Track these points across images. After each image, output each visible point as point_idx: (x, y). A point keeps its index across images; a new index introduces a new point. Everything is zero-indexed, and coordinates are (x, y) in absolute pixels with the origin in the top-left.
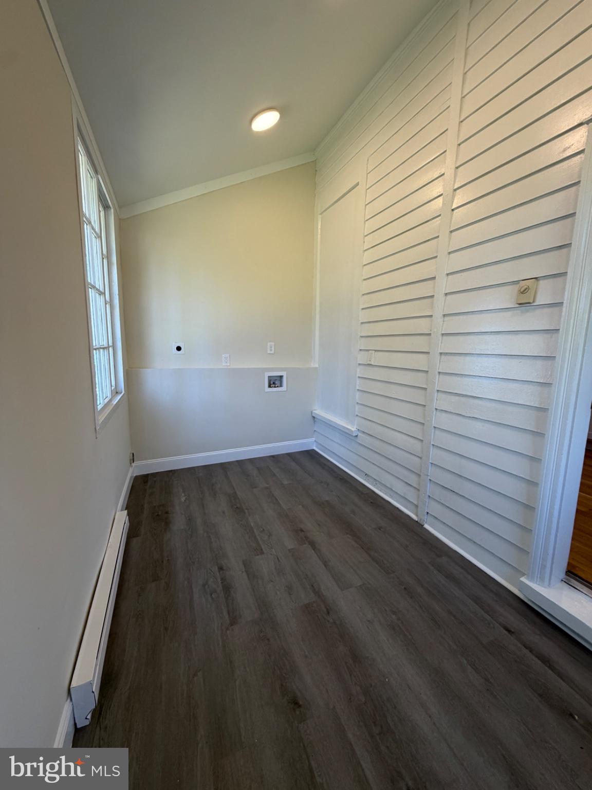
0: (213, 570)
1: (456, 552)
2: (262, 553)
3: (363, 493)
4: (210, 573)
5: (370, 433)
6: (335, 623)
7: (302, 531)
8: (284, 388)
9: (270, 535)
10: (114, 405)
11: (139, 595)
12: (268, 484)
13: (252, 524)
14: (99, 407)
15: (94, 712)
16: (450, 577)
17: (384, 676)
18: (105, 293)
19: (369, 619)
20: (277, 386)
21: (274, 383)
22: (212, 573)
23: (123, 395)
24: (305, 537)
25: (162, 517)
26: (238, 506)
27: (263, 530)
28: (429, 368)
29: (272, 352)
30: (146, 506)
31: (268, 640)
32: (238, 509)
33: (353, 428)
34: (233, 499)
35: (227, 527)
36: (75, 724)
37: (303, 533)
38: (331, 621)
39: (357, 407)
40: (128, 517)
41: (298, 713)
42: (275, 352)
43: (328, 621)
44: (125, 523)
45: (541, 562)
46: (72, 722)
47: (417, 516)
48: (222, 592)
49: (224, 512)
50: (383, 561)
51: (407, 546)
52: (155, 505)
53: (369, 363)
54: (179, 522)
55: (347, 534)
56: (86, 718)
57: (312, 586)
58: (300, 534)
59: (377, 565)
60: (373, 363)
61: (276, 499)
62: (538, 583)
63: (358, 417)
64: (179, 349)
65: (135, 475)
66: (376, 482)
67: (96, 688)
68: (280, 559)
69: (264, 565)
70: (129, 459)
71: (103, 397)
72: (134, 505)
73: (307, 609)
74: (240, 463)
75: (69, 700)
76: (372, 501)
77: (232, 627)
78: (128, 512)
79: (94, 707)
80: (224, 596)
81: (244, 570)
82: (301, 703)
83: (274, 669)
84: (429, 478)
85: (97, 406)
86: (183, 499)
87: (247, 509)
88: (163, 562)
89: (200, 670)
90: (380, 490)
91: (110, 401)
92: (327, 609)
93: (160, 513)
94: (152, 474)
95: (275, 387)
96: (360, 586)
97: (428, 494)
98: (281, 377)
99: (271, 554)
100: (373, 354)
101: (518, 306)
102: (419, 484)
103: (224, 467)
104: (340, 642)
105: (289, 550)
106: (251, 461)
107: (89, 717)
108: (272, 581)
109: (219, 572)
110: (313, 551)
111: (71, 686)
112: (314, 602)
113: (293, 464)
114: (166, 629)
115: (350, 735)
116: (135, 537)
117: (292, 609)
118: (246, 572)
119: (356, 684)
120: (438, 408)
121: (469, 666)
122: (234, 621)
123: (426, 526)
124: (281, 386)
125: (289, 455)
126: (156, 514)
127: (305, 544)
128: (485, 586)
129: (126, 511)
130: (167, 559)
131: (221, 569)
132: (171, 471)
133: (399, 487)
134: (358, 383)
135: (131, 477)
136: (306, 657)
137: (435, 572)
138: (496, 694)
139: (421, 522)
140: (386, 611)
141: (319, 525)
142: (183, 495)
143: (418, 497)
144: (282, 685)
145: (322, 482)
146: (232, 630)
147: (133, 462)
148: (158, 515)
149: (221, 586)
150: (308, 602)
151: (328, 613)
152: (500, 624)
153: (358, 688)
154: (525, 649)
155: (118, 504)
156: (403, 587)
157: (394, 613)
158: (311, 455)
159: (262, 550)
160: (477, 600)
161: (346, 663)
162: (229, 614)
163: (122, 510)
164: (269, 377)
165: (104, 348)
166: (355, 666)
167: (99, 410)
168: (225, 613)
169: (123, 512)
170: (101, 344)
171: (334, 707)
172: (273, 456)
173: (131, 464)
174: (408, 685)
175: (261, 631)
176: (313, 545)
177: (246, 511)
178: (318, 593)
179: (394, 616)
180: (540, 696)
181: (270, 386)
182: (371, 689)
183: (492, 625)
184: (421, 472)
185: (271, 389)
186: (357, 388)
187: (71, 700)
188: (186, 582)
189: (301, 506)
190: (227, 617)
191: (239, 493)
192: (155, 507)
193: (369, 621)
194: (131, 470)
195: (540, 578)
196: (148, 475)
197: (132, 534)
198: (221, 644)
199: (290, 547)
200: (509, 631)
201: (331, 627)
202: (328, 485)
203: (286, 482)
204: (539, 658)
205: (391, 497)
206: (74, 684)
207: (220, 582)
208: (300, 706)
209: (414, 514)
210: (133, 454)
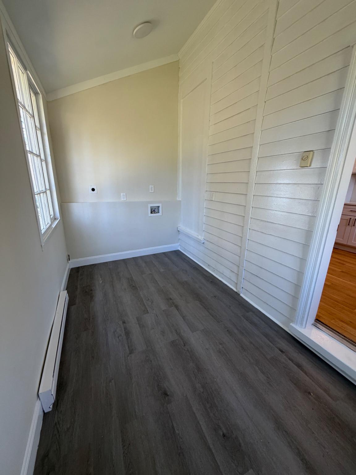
0: (119, 323)
1: (257, 309)
2: (148, 313)
3: (206, 276)
4: (117, 325)
5: (211, 241)
6: (188, 350)
7: (171, 299)
8: (160, 214)
9: (152, 302)
10: (53, 228)
11: (77, 339)
12: (151, 271)
13: (142, 296)
14: (43, 232)
15: (54, 404)
16: (252, 323)
17: (214, 378)
18: (40, 156)
19: (207, 348)
20: (156, 212)
21: (154, 211)
22: (119, 325)
23: (59, 220)
24: (173, 303)
25: (89, 293)
26: (134, 285)
27: (149, 299)
28: (246, 204)
29: (153, 191)
30: (79, 286)
31: (151, 361)
32: (134, 287)
33: (201, 238)
34: (130, 280)
35: (127, 298)
36: (44, 411)
37: (171, 300)
38: (186, 349)
39: (204, 226)
40: (67, 294)
41: (167, 399)
42: (154, 191)
43: (185, 350)
44: (66, 298)
45: (302, 316)
46: (42, 410)
47: (236, 289)
48: (125, 336)
49: (125, 289)
50: (216, 315)
51: (230, 306)
52: (84, 286)
53: (211, 199)
54: (99, 296)
55: (197, 300)
56: (50, 408)
57: (176, 331)
58: (169, 300)
59: (212, 318)
60: (213, 200)
61: (156, 281)
62: (299, 326)
63: (204, 232)
64: (93, 190)
65: (71, 268)
66: (214, 270)
67: (54, 392)
68: (158, 316)
69: (149, 319)
70: (66, 258)
71: (45, 224)
72: (71, 287)
73: (173, 344)
74: (135, 259)
75: (38, 400)
76: (211, 281)
77: (131, 355)
78: (67, 291)
79: (53, 402)
80: (125, 338)
81: (137, 323)
82: (168, 394)
83: (154, 376)
84: (244, 268)
85: (41, 231)
86: (101, 282)
87: (139, 287)
88: (90, 319)
89: (113, 379)
90: (217, 274)
91: (51, 225)
92: (184, 343)
93: (87, 291)
94: (81, 267)
95: (155, 213)
96: (203, 330)
97: (243, 277)
98: (159, 207)
99: (153, 313)
100: (214, 194)
101: (300, 168)
102: (238, 271)
103: (125, 261)
104: (190, 360)
105: (163, 311)
106: (141, 257)
107: (51, 407)
108: (153, 329)
109: (123, 324)
110: (177, 311)
111: (39, 393)
112: (177, 340)
113: (166, 259)
114: (93, 357)
115: (194, 409)
116: (73, 305)
117: (164, 344)
118: (139, 324)
119: (198, 382)
120: (251, 228)
121: (259, 371)
122: (131, 352)
123: (241, 295)
124: (158, 212)
125: (164, 253)
126: (85, 291)
127: (172, 307)
128: (271, 327)
129: (66, 291)
130: (92, 318)
131: (124, 322)
132: (93, 265)
133: (227, 273)
134: (204, 212)
135: (69, 269)
136: (172, 369)
137: (245, 320)
138: (272, 384)
139: (239, 293)
140: (217, 343)
141: (181, 296)
142: (101, 279)
143: (238, 279)
144: (158, 385)
145: (183, 270)
146: (131, 357)
147: (69, 260)
148: (86, 292)
149: (124, 332)
150: (173, 340)
151: (185, 345)
152: (277, 347)
153: (200, 385)
154: (289, 360)
155: (61, 287)
156: (226, 330)
157: (221, 344)
158: (177, 253)
159: (148, 311)
160: (266, 335)
161: (193, 372)
162: (129, 348)
163: (64, 290)
164: (151, 207)
165: (43, 193)
166: (198, 373)
167: (42, 233)
168: (127, 347)
169: (64, 291)
170: (41, 190)
171: (186, 395)
172: (154, 255)
173: (68, 261)
174: (226, 382)
175: (147, 356)
176: (177, 307)
177: (138, 288)
178: (179, 334)
179: (221, 346)
180: (295, 384)
181: (151, 213)
182: (207, 385)
183: (273, 349)
184: (239, 265)
185: (152, 215)
186: (204, 214)
187: (40, 399)
188: (104, 331)
189: (170, 285)
190: (128, 350)
191: (134, 277)
192: (84, 287)
193: (207, 349)
194: (68, 265)
195: (301, 323)
196: (79, 267)
197: (71, 304)
198: (124, 364)
199: (163, 309)
200: (282, 351)
201: (186, 353)
202: (186, 271)
203: (162, 270)
204: (296, 365)
205: (222, 278)
206: (40, 391)
207: (123, 330)
208: (168, 396)
209: (235, 288)
210: (69, 255)
